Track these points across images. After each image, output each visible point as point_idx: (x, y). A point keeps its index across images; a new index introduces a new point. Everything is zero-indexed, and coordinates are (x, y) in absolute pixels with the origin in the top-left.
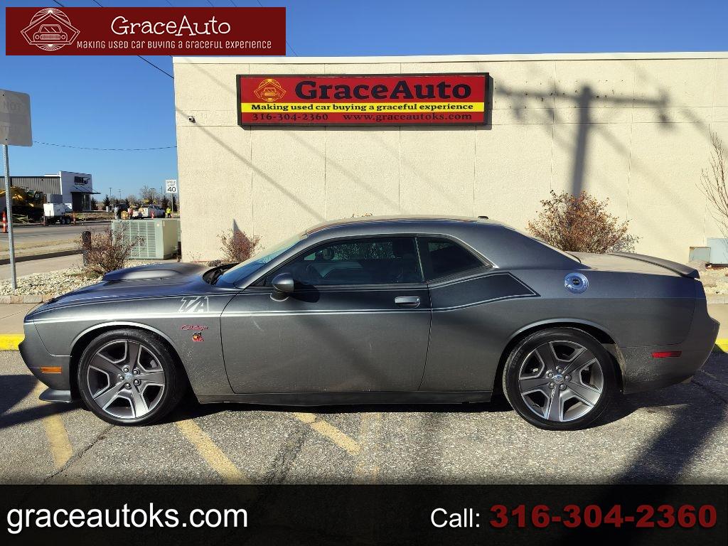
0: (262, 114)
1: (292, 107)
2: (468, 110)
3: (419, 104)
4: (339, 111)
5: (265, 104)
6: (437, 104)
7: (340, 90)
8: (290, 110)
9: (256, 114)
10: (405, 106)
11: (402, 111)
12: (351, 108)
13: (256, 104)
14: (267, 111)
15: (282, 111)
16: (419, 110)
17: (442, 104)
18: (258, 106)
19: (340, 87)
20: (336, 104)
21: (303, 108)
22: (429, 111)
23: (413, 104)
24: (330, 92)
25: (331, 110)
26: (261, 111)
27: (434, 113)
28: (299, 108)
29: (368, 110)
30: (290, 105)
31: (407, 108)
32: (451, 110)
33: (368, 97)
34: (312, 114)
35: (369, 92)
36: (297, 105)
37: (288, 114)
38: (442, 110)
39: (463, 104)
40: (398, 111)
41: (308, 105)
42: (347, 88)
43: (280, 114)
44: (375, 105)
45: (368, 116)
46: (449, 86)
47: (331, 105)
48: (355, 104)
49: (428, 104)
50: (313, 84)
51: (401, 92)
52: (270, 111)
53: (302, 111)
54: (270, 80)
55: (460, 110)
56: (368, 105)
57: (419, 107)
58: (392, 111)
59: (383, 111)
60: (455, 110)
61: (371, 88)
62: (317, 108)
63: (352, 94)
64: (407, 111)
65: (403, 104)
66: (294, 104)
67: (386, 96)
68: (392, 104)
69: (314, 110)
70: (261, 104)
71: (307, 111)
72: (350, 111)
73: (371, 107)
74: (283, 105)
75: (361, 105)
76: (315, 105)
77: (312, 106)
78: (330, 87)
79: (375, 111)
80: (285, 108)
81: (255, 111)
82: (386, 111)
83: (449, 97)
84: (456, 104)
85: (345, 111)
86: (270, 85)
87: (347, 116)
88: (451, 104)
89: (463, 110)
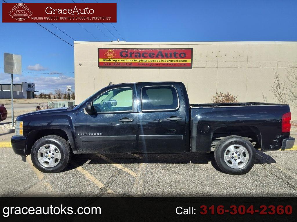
0: (107, 63)
1: (119, 60)
2: (185, 62)
3: (166, 60)
4: (136, 62)
5: (109, 59)
6: (173, 60)
7: (137, 54)
8: (118, 61)
9: (105, 63)
10: (161, 60)
11: (160, 62)
12: (141, 61)
13: (105, 59)
14: (109, 62)
15: (115, 62)
16: (166, 62)
17: (175, 60)
18: (106, 60)
19: (137, 53)
20: (135, 59)
21: (123, 61)
22: (170, 62)
23: (164, 60)
24: (133, 55)
25: (133, 62)
26: (107, 61)
27: (172, 63)
28: (121, 61)
29: (147, 62)
30: (118, 59)
31: (162, 61)
32: (178, 62)
33: (147, 57)
34: (126, 63)
35: (148, 55)
36: (121, 59)
37: (117, 63)
38: (175, 62)
39: (183, 60)
40: (159, 62)
41: (125, 59)
42: (140, 54)
43: (114, 63)
44: (150, 60)
45: (148, 64)
46: (178, 53)
47: (133, 60)
48: (142, 60)
49: (170, 60)
50: (127, 52)
51: (160, 55)
52: (110, 62)
53: (122, 62)
54: (110, 50)
55: (182, 62)
56: (147, 60)
57: (166, 61)
58: (157, 62)
59: (153, 62)
60: (180, 62)
61: (148, 54)
62: (128, 61)
63: (141, 56)
64: (162, 62)
65: (160, 60)
66: (119, 59)
67: (154, 57)
68: (156, 60)
69: (127, 62)
70: (107, 59)
71: (124, 62)
72: (140, 62)
73: (148, 61)
74: (115, 59)
75: (145, 60)
76: (127, 60)
77: (126, 60)
78: (133, 53)
79: (150, 62)
80: (116, 61)
81: (104, 61)
82: (154, 62)
83: (178, 57)
84: (180, 60)
85: (139, 62)
86: (110, 52)
87: (139, 64)
88: (179, 60)
89: (183, 62)
